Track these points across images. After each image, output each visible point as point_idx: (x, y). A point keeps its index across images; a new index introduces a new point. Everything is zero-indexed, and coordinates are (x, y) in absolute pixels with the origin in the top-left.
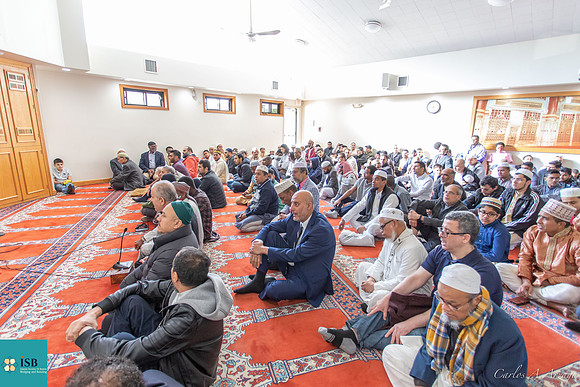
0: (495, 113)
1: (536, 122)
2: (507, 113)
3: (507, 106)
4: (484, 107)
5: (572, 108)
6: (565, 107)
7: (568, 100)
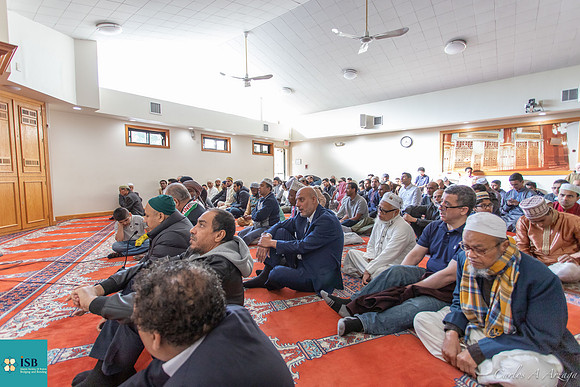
0: (459, 144)
1: (495, 150)
2: (470, 144)
3: (469, 138)
4: (449, 140)
5: (523, 137)
6: (518, 136)
7: (519, 131)
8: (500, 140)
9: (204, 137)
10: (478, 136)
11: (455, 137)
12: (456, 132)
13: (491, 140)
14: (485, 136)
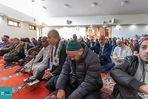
0: (90, 30)
1: (96, 32)
2: (92, 30)
3: (91, 29)
4: (87, 29)
5: (102, 29)
6: (101, 29)
7: (101, 28)
8: (97, 30)
9: (8, 20)
10: (93, 29)
11: (89, 28)
12: (89, 27)
13: (96, 30)
14: (94, 29)
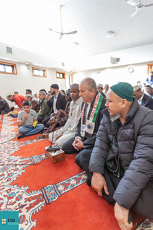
4: (151, 69)
9: (33, 69)
